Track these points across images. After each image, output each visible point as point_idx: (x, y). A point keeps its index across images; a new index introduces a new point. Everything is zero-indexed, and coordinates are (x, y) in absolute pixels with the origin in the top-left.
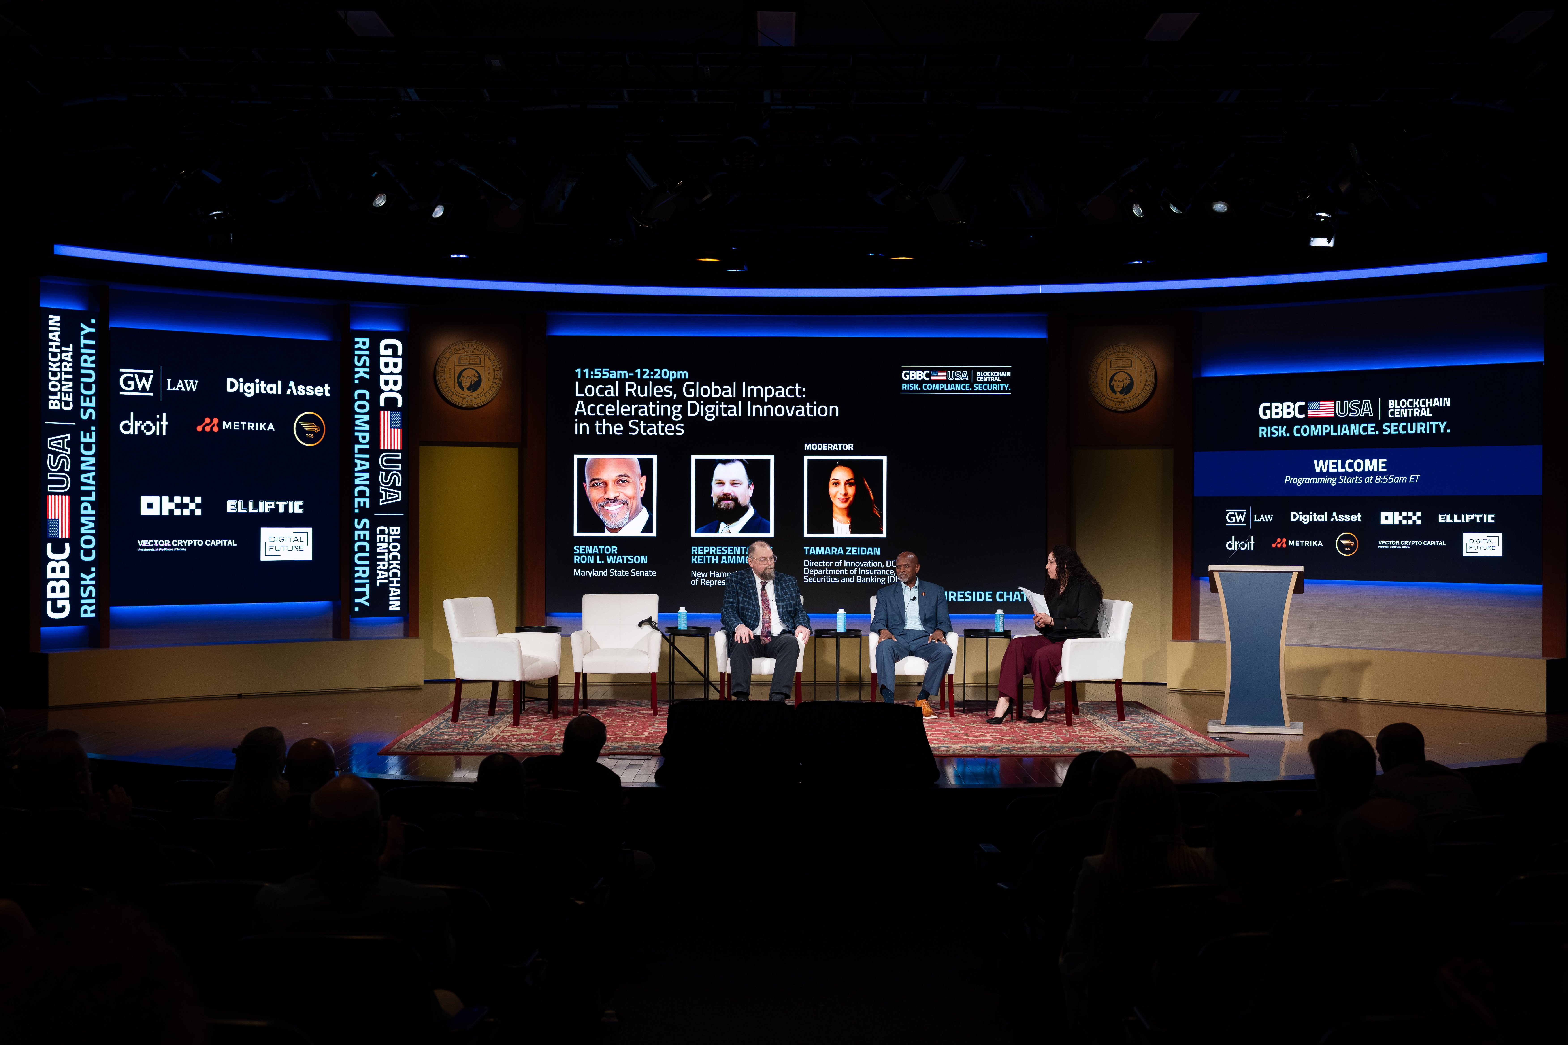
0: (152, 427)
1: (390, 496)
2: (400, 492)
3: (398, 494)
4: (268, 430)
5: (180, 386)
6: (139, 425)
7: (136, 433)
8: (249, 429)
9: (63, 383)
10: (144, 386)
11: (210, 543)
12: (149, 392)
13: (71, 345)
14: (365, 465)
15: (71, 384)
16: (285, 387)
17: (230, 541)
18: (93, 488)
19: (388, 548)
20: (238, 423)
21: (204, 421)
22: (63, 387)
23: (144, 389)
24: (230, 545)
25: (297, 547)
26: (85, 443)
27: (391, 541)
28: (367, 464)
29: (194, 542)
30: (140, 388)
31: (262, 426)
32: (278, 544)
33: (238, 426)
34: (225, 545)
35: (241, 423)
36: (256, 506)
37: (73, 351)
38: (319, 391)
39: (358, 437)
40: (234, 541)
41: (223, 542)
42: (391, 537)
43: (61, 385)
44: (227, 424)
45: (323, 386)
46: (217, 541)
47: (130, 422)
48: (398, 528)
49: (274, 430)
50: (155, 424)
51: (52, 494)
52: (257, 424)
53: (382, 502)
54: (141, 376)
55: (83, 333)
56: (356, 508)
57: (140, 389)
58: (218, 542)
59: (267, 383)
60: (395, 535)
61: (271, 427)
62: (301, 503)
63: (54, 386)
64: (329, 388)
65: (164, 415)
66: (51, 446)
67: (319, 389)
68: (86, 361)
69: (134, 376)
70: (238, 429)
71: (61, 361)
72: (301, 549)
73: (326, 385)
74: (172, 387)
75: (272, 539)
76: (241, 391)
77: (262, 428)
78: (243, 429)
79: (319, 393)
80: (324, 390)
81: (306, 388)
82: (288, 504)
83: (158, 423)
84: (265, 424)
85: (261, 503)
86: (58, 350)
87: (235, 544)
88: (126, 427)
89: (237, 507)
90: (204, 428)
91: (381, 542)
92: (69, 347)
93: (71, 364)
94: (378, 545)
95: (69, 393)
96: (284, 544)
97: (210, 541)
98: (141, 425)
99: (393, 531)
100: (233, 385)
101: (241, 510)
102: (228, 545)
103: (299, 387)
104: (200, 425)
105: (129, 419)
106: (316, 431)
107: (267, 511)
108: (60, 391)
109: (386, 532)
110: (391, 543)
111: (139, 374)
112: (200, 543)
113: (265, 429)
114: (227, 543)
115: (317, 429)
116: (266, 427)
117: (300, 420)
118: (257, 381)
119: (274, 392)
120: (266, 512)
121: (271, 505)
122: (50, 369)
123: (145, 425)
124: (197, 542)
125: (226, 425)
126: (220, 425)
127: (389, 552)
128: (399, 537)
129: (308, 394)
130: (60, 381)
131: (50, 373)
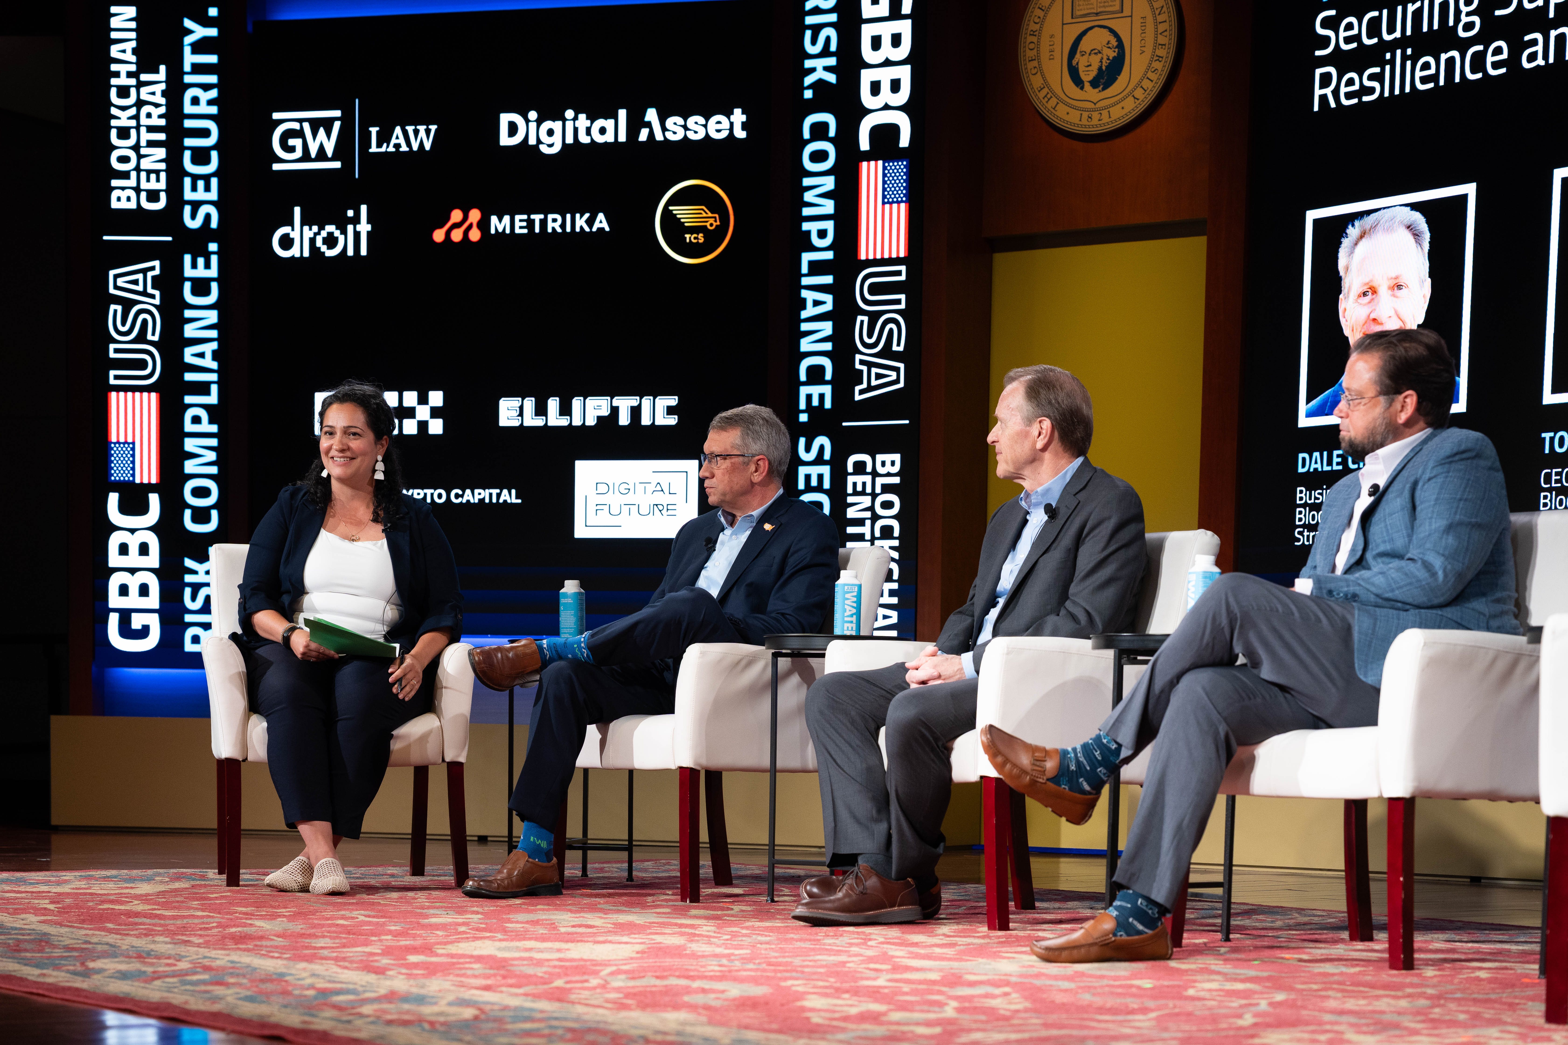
0: (337, 238)
1: (879, 376)
2: (902, 366)
3: (897, 370)
4: (594, 229)
5: (397, 141)
6: (312, 236)
7: (306, 254)
8: (550, 230)
9: (143, 151)
10: (321, 148)
11: (462, 496)
12: (333, 159)
13: (163, 68)
14: (824, 303)
15: (161, 153)
16: (636, 123)
17: (505, 492)
18: (214, 377)
19: (871, 509)
20: (525, 217)
21: (448, 219)
22: (142, 161)
23: (322, 155)
24: (505, 501)
25: (661, 507)
26: (194, 281)
27: (878, 490)
28: (828, 298)
29: (425, 494)
30: (313, 152)
31: (581, 222)
32: (615, 500)
33: (524, 224)
34: (494, 500)
35: (532, 217)
36: (566, 410)
37: (167, 82)
38: (719, 127)
39: (808, 233)
40: (513, 492)
41: (491, 495)
42: (880, 481)
43: (140, 157)
44: (500, 220)
45: (728, 114)
46: (477, 491)
47: (293, 230)
48: (897, 457)
49: (607, 229)
50: (344, 232)
51: (118, 389)
52: (568, 216)
53: (862, 392)
54: (315, 124)
55: (188, 40)
56: (803, 412)
57: (313, 155)
58: (480, 494)
59: (592, 118)
60: (889, 475)
61: (601, 222)
62: (673, 401)
63: (124, 159)
64: (744, 118)
65: (364, 208)
66: (116, 287)
67: (719, 122)
68: (195, 101)
69: (301, 127)
70: (525, 231)
71: (140, 104)
72: (670, 512)
73: (738, 112)
74: (379, 145)
75: (603, 488)
76: (532, 141)
77: (581, 227)
78: (537, 230)
79: (718, 131)
80: (732, 124)
81: (685, 121)
82: (640, 405)
83: (350, 228)
84: (587, 215)
85: (577, 403)
86: (133, 81)
87: (517, 498)
88: (286, 242)
89: (521, 414)
90: (448, 233)
91: (855, 493)
92: (157, 71)
93: (162, 110)
94: (850, 500)
95: (157, 172)
96: (630, 498)
97: (460, 492)
98: (316, 234)
99: (883, 464)
100: (513, 129)
101: (531, 420)
102: (501, 501)
103: (670, 122)
104: (441, 227)
105: (291, 224)
106: (711, 225)
107: (591, 422)
108: (138, 169)
109: (869, 469)
110: (879, 494)
111: (311, 121)
112: (440, 496)
113: (587, 229)
114: (499, 495)
115: (712, 222)
116: (590, 222)
117: (672, 201)
118: (569, 114)
119: (609, 138)
120: (587, 424)
121: (599, 407)
122: (114, 123)
123: (324, 234)
124: (432, 495)
125: (498, 224)
126: (484, 225)
127: (875, 518)
128: (897, 480)
129: (691, 136)
130: (136, 148)
131: (114, 133)
